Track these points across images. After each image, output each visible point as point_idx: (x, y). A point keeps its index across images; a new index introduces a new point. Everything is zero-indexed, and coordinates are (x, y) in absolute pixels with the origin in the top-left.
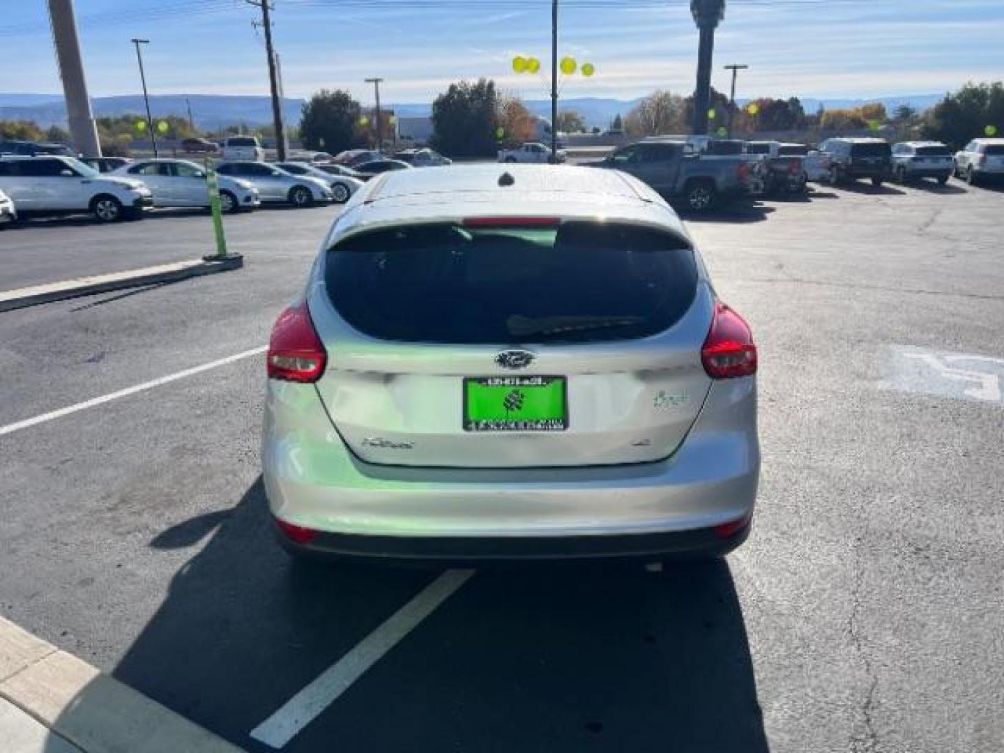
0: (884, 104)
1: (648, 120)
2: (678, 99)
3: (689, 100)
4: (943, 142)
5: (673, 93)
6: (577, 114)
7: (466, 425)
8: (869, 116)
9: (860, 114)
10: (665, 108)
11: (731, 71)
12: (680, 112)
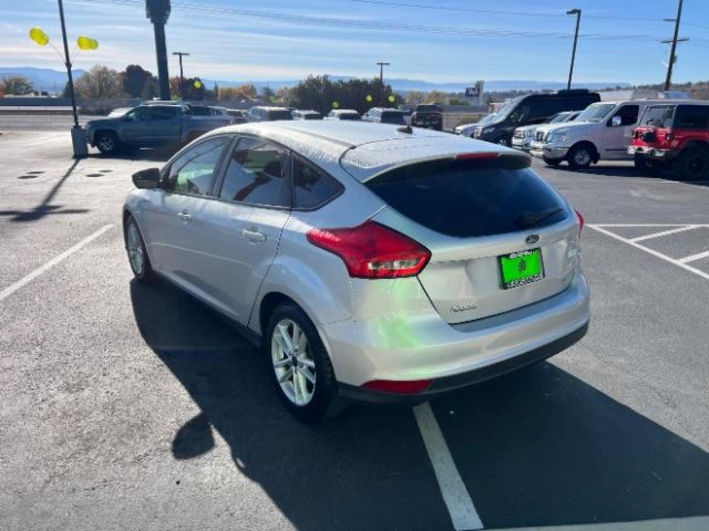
0: (255, 86)
1: (93, 89)
2: (114, 73)
3: (123, 74)
4: (318, 111)
5: (110, 68)
6: (25, 80)
7: (504, 286)
8: (248, 93)
9: (242, 91)
10: (105, 79)
11: (178, 56)
12: (118, 83)
